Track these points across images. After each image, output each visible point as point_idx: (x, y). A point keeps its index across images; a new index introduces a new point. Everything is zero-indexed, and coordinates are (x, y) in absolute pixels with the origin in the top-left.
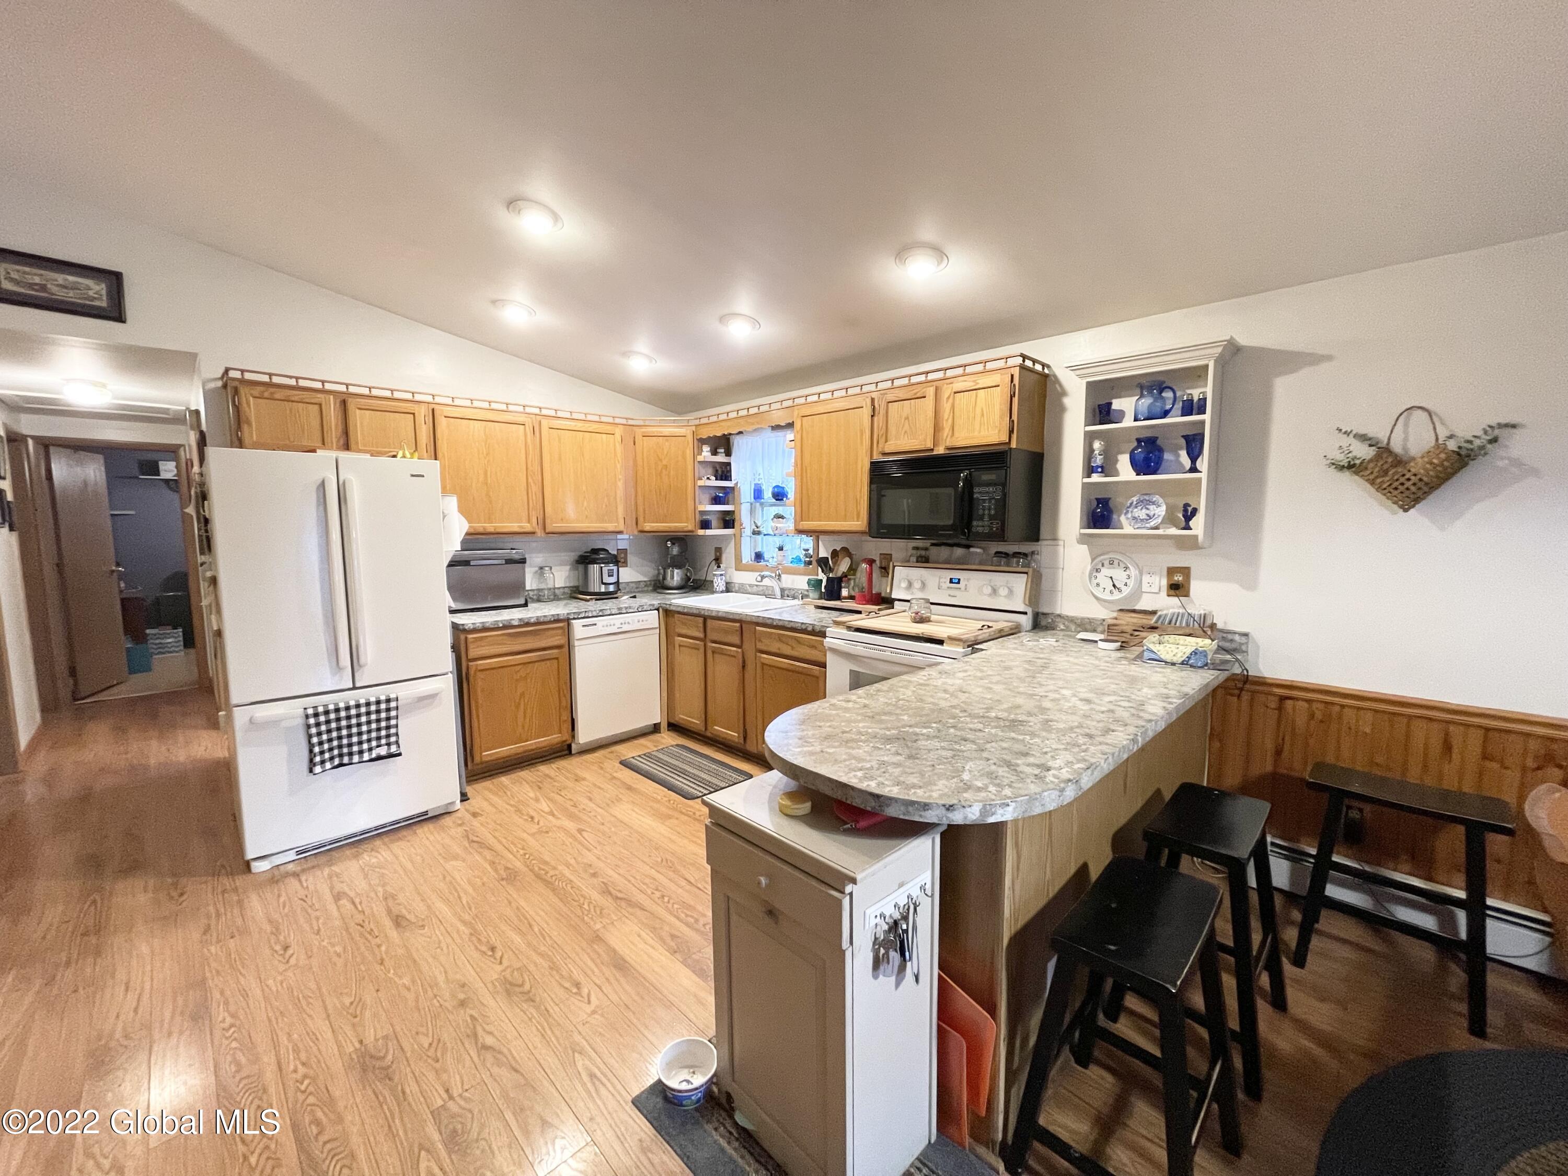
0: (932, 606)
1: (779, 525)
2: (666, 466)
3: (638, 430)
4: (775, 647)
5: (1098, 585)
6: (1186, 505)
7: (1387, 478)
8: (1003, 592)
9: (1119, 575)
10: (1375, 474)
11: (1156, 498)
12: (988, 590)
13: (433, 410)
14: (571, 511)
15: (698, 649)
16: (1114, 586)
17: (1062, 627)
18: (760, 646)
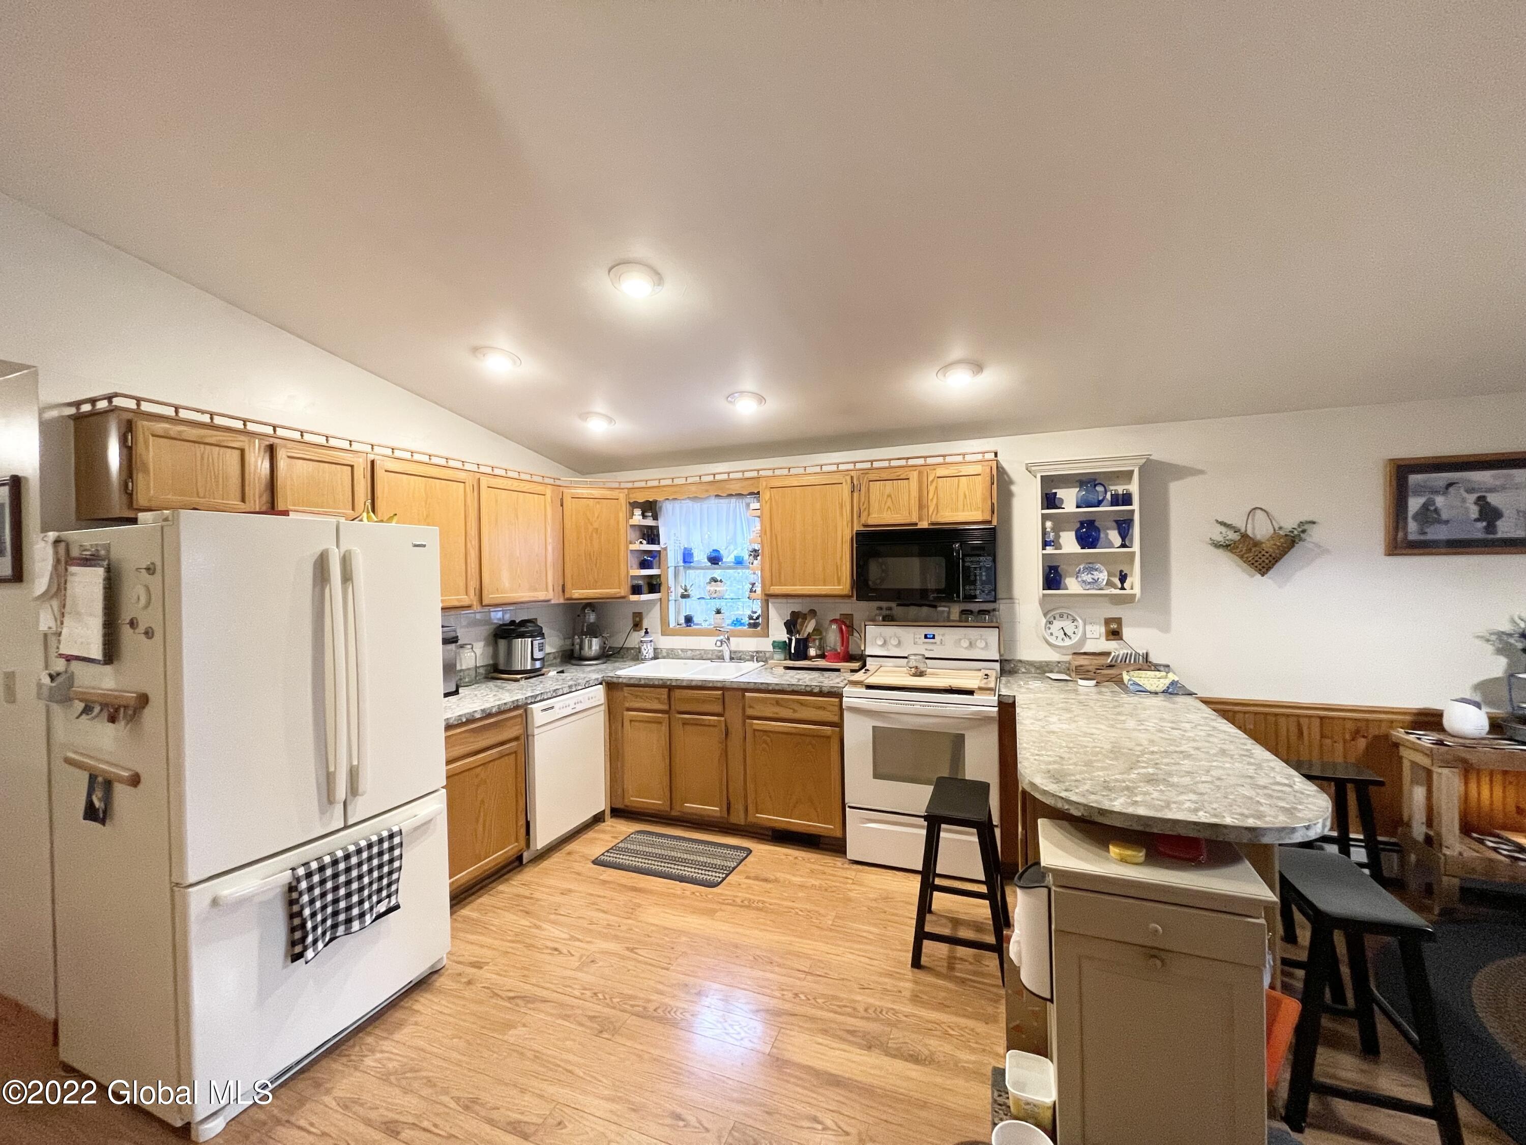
0: (927, 661)
1: (718, 589)
2: (597, 529)
3: (565, 490)
4: (769, 711)
5: (1052, 634)
6: (1121, 571)
7: (1252, 554)
8: (981, 644)
9: (1069, 627)
10: (1244, 551)
11: (1098, 566)
12: (965, 643)
13: (373, 462)
14: (505, 581)
15: (660, 723)
16: (1065, 634)
17: (1023, 670)
18: (750, 712)
